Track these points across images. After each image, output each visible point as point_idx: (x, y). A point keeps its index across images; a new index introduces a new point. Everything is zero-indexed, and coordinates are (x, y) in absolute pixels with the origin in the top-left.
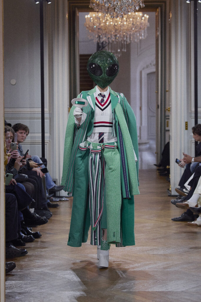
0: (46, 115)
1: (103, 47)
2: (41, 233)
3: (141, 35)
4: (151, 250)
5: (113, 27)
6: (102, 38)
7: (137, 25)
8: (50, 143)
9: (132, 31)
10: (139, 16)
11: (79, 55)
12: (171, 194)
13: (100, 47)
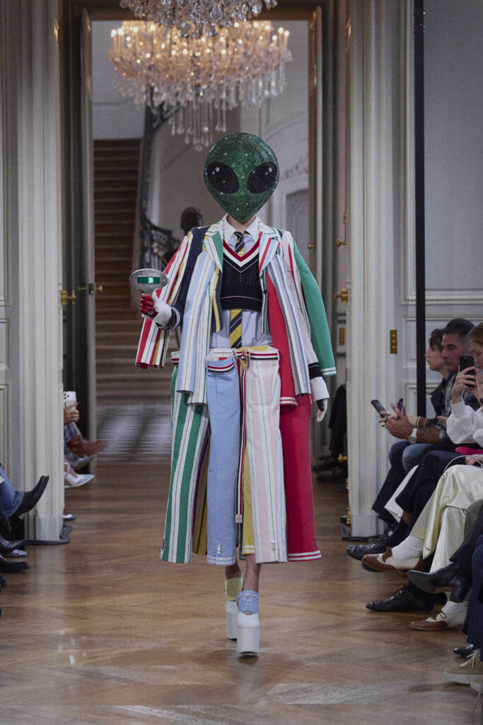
1: (163, 120)
3: (269, 87)
4: (289, 692)
5: (190, 64)
6: (159, 94)
7: (259, 57)
8: (8, 388)
9: (242, 73)
10: (263, 31)
11: (92, 144)
12: (350, 535)
13: (155, 119)
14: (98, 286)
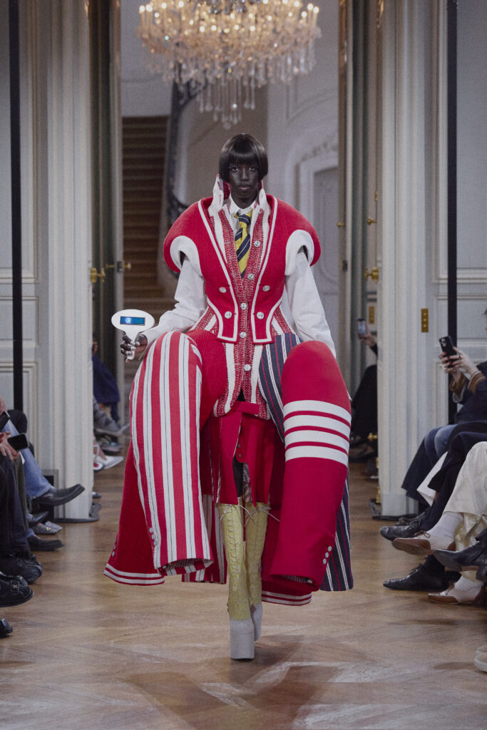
0: (28, 290)
1: (191, 97)
2: (11, 624)
3: (297, 64)
5: (218, 40)
6: (187, 71)
7: (288, 33)
8: (37, 366)
9: (271, 50)
10: (292, 7)
11: (121, 120)
12: (380, 513)
13: (182, 96)
14: (126, 264)
